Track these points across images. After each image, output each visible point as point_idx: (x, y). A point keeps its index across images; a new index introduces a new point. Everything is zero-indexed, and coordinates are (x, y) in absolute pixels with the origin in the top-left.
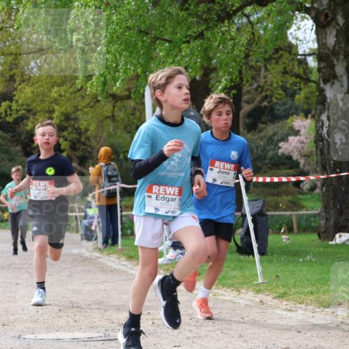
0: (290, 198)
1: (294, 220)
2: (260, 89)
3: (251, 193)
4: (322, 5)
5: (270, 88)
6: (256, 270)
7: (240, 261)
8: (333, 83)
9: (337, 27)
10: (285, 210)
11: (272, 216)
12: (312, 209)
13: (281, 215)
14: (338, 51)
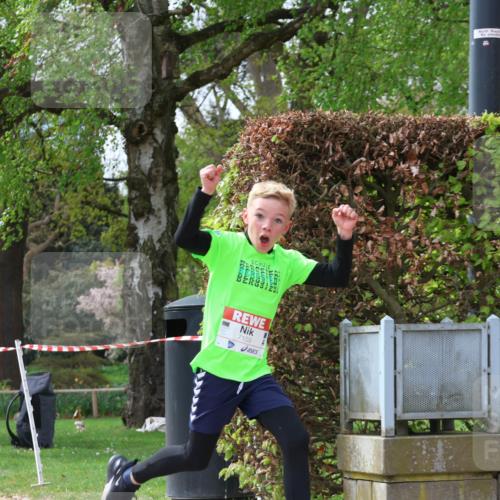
0: (90, 370)
1: (94, 399)
2: (52, 225)
3: (37, 364)
4: (135, 115)
5: (65, 222)
6: (36, 469)
7: (14, 456)
8: (148, 219)
9: (155, 145)
10: (82, 387)
11: (64, 394)
12: (119, 384)
13: (76, 393)
14: (155, 177)
